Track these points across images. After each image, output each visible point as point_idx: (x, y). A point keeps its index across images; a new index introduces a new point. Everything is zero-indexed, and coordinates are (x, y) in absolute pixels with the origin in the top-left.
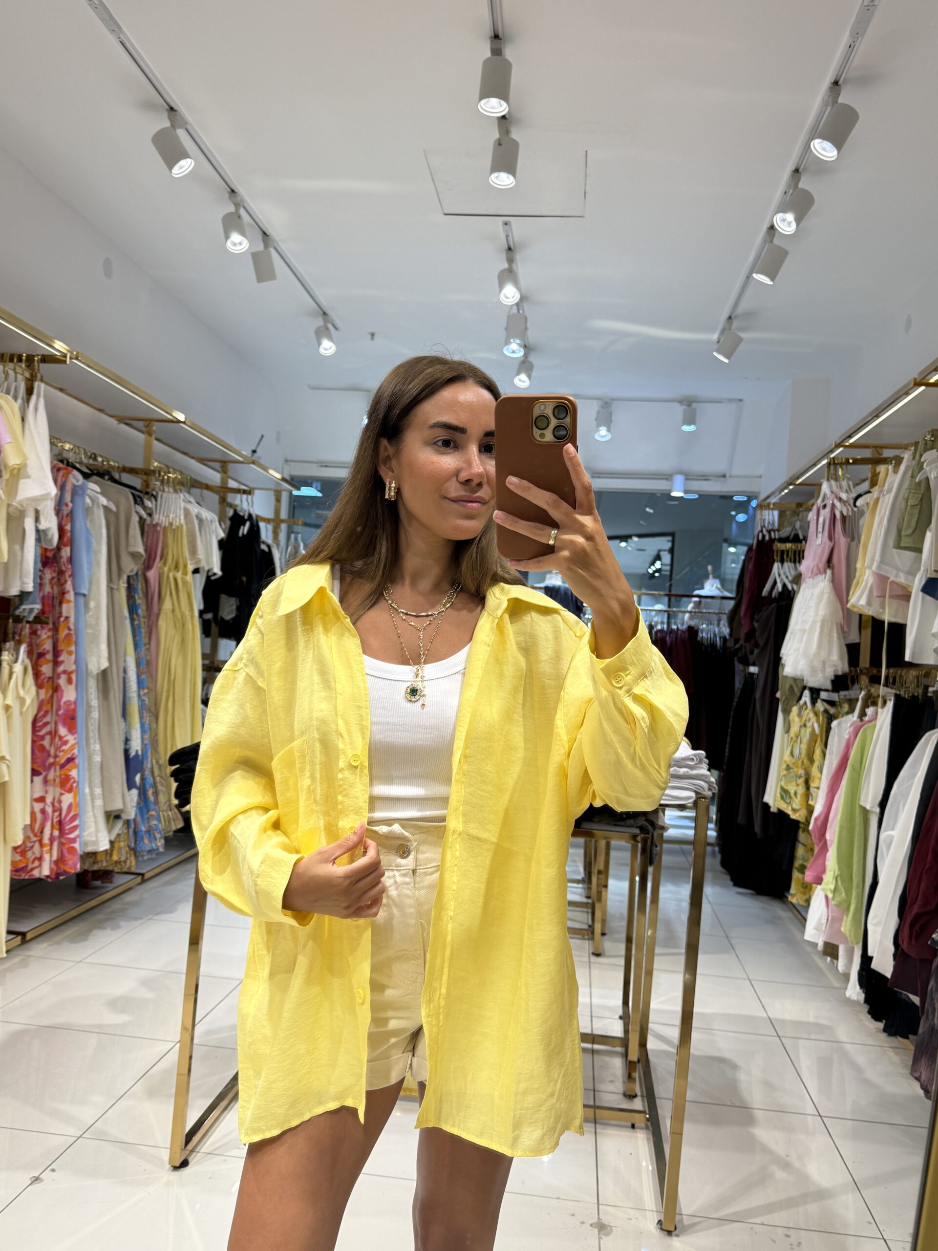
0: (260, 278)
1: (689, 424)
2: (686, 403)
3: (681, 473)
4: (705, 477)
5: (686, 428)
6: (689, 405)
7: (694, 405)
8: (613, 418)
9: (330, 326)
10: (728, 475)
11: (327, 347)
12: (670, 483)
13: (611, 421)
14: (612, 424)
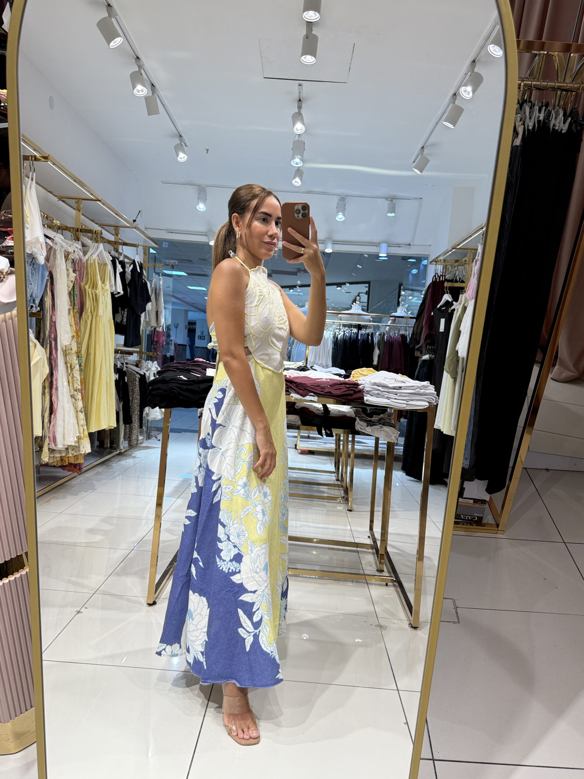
0: (150, 113)
1: (391, 213)
2: (389, 199)
3: (385, 242)
4: (399, 246)
5: (389, 215)
6: (391, 201)
7: (394, 200)
8: (346, 208)
9: (183, 143)
10: (411, 245)
11: (182, 157)
12: (379, 248)
13: (345, 209)
14: (345, 211)
